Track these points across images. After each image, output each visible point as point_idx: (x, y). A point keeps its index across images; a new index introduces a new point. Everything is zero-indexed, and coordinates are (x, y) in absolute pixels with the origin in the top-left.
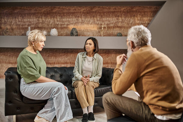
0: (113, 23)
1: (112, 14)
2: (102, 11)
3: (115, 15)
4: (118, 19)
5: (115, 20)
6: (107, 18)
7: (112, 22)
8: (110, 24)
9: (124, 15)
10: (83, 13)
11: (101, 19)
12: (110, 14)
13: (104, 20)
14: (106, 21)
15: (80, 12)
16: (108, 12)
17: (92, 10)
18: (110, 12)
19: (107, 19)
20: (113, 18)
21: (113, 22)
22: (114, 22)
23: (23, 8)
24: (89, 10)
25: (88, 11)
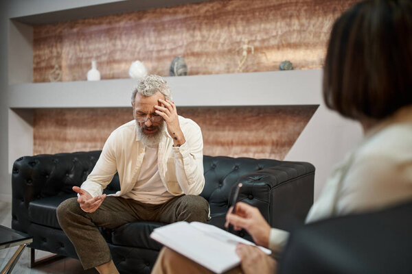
0: (277, 35)
1: (273, 12)
2: (248, 8)
3: (281, 14)
4: (289, 25)
5: (281, 27)
6: (260, 24)
7: (274, 34)
8: (268, 40)
9: (306, 11)
10: (205, 17)
11: (247, 29)
12: (268, 14)
13: (254, 31)
14: (259, 31)
15: (199, 17)
16: (265, 9)
17: (226, 8)
18: (269, 7)
19: (263, 26)
20: (276, 22)
21: (277, 32)
22: (280, 33)
23: (86, 21)
24: (218, 9)
25: (216, 13)
